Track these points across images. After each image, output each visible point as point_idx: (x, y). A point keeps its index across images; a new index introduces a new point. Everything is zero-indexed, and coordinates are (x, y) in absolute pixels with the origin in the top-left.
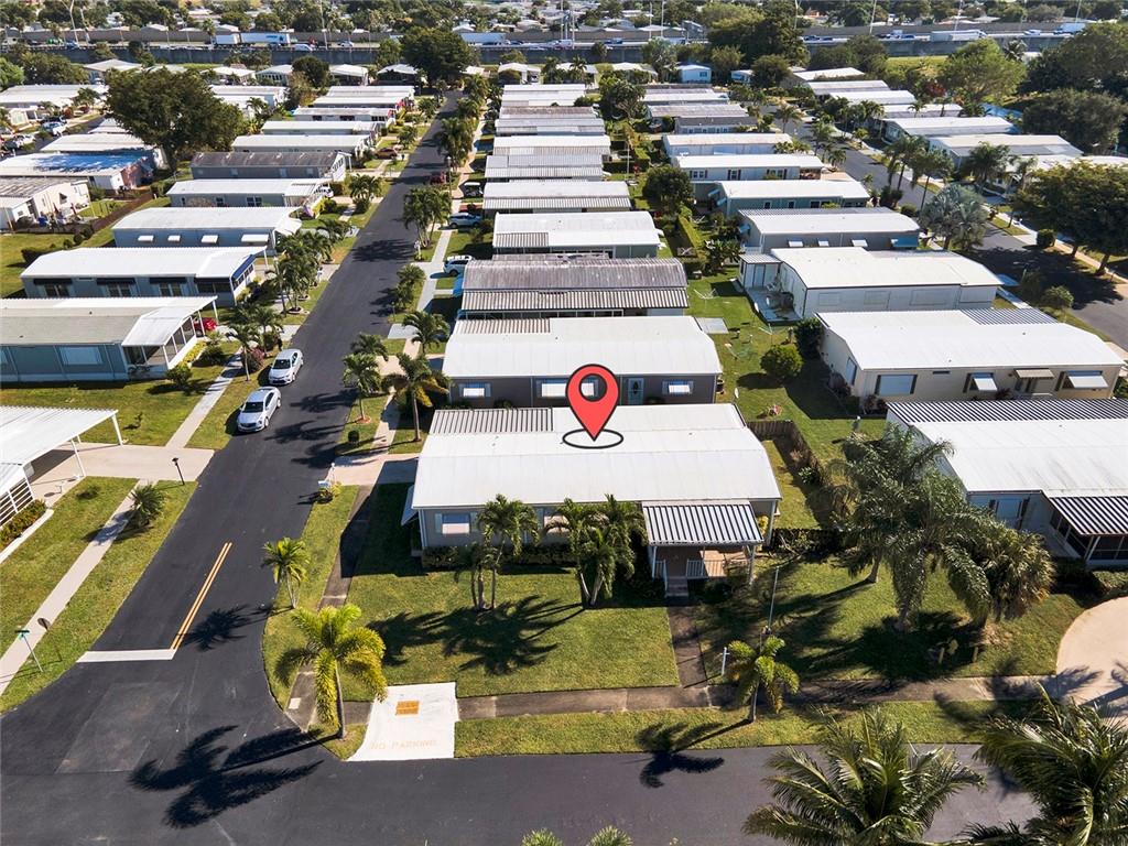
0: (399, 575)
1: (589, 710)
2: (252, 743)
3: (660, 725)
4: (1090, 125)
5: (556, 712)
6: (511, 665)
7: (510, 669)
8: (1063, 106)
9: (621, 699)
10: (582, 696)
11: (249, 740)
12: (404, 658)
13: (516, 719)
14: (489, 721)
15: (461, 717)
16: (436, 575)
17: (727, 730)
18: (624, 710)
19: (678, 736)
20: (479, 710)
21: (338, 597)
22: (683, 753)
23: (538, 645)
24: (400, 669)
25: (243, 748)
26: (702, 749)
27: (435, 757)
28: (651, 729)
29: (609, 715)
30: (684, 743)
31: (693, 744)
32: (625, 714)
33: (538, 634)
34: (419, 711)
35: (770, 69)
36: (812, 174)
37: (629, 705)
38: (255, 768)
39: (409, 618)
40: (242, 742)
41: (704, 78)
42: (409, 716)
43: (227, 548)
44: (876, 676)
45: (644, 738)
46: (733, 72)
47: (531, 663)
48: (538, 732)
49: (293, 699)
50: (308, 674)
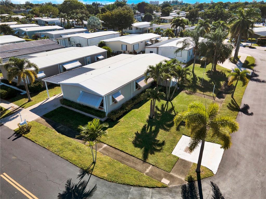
12: (161, 141)
21: (104, 147)
49: (161, 181)
50: (148, 171)
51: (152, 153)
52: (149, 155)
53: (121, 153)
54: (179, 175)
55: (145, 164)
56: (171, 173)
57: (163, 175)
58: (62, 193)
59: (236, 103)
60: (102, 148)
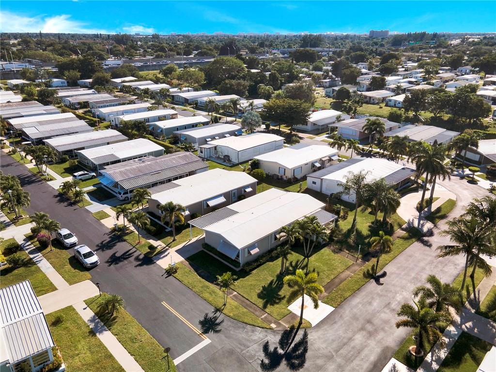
0: (244, 277)
1: (345, 279)
3: (365, 272)
4: (241, 90)
8: (232, 85)
9: (348, 273)
10: (339, 277)
12: (282, 296)
16: (254, 272)
20: (321, 296)
21: (234, 294)
29: (351, 277)
31: (376, 273)
35: (102, 79)
36: (173, 117)
37: (352, 273)
38: (293, 345)
39: (266, 286)
41: (64, 85)
43: (164, 303)
46: (78, 81)
49: (270, 325)
50: (263, 317)
51: (272, 304)
52: (269, 305)
53: (247, 301)
54: (285, 324)
55: (263, 312)
56: (280, 321)
57: (273, 321)
58: (201, 320)
60: (232, 295)
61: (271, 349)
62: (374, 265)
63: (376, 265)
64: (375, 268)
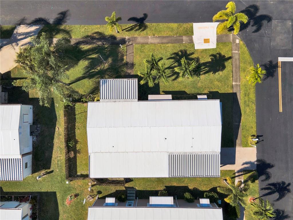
1: (159, 37)
2: (245, 28)
3: (141, 31)
5: (167, 37)
6: (180, 53)
7: (181, 52)
9: (150, 41)
10: (161, 42)
11: (246, 29)
12: (211, 57)
13: (178, 35)
14: (185, 35)
15: (192, 37)
17: (124, 30)
18: (150, 37)
19: (137, 28)
20: (188, 39)
21: (235, 83)
22: (136, 23)
23: (172, 60)
24: (211, 53)
25: (247, 27)
26: (132, 24)
27: (198, 23)
28: (143, 30)
29: (154, 35)
30: (136, 26)
31: (134, 25)
32: (149, 35)
33: (172, 65)
34: (203, 40)
37: (148, 38)
39: (212, 73)
40: (248, 28)
42: (206, 38)
43: (281, 110)
44: (81, 47)
45: (146, 27)
47: (175, 53)
48: (172, 30)
49: (239, 43)
50: (237, 52)
51: (224, 56)
52: (226, 57)
53: (234, 71)
54: (230, 37)
55: (233, 55)
56: (231, 41)
57: (235, 44)
58: (271, 77)
59: (131, 27)
60: (237, 83)
61: (255, 28)
62: (126, 31)
63: (126, 30)
64: (129, 28)
